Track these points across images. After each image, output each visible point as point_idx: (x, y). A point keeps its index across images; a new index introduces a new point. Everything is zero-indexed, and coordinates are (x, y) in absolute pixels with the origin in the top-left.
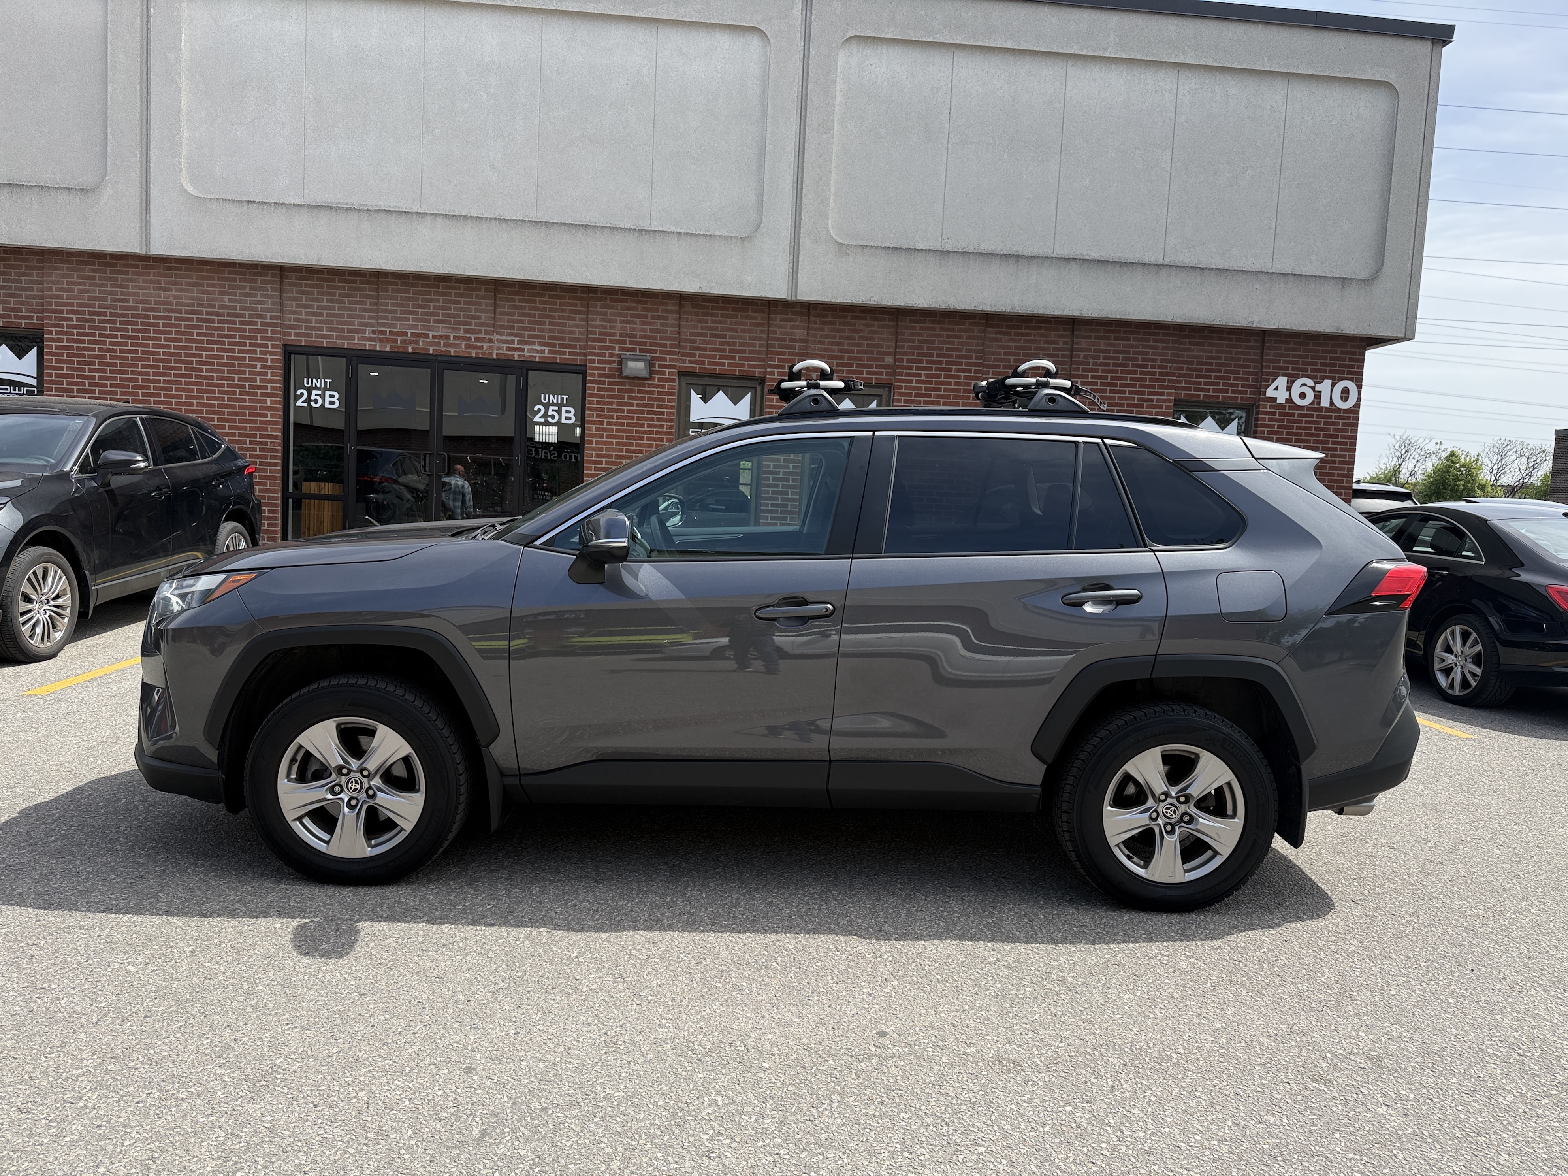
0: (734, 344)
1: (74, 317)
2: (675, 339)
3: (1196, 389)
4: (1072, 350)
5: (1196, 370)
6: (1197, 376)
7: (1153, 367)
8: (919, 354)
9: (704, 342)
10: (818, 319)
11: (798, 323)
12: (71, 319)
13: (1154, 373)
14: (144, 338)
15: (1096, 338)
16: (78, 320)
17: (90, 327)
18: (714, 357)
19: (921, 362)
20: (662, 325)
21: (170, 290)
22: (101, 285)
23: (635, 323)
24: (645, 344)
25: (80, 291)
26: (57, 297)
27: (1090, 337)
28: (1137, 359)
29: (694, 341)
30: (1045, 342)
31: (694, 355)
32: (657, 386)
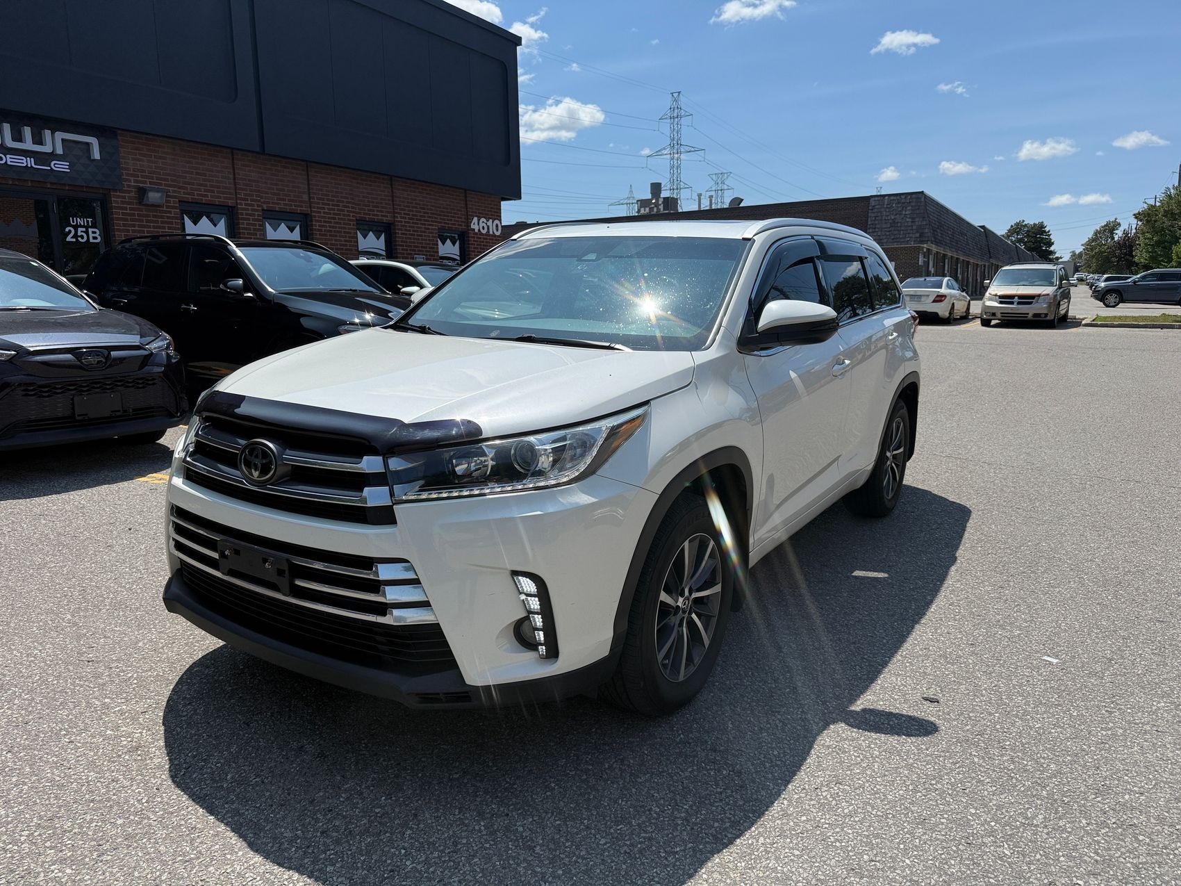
0: (212, 181)
2: (173, 175)
3: (444, 223)
4: (393, 197)
5: (442, 211)
6: (444, 215)
7: (427, 209)
8: (322, 195)
9: (192, 178)
13: (428, 213)
15: (402, 190)
18: (201, 190)
19: (323, 200)
20: (163, 163)
23: (143, 161)
24: (152, 178)
27: (399, 189)
28: (420, 204)
29: (186, 178)
30: (380, 191)
31: (186, 188)
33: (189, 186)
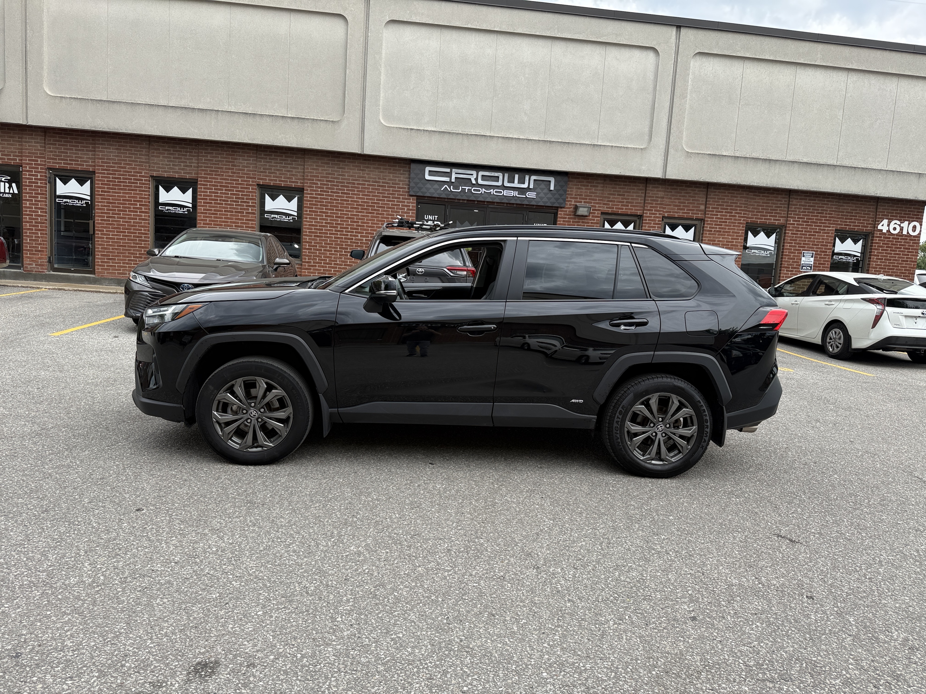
0: (628, 199)
1: (319, 183)
2: (601, 197)
3: (845, 225)
4: (789, 205)
5: (845, 215)
6: (846, 219)
7: (826, 214)
8: (717, 205)
10: (669, 187)
11: (660, 189)
12: (317, 184)
13: (826, 217)
14: (352, 194)
15: (800, 199)
16: (321, 184)
17: (326, 188)
18: (618, 205)
19: (718, 208)
20: (595, 190)
21: (365, 171)
22: (332, 168)
23: (582, 189)
24: (586, 199)
25: (322, 170)
26: (311, 172)
27: (797, 199)
28: (818, 210)
29: (609, 198)
30: (776, 201)
31: (609, 204)
32: (591, 220)
33: (611, 203)
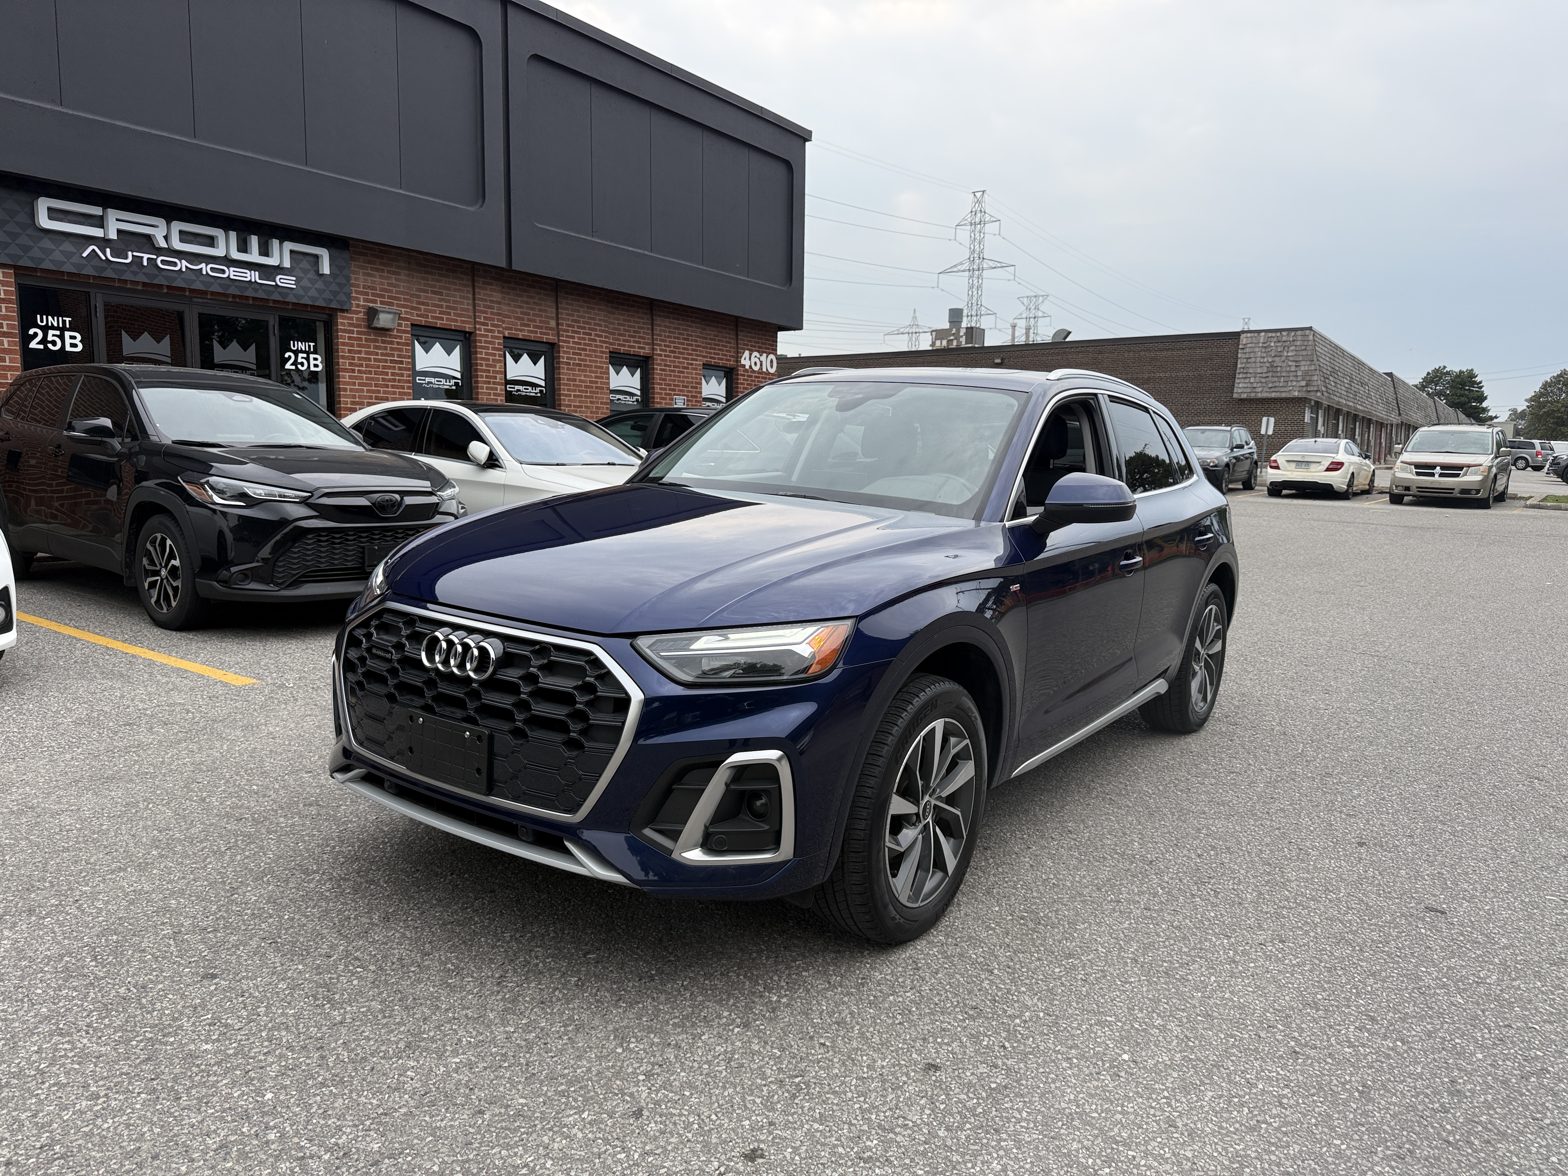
0: (449, 301)
2: (407, 294)
3: (710, 358)
4: (652, 325)
5: (709, 343)
6: (712, 348)
7: (691, 340)
8: (572, 321)
9: (427, 298)
10: (506, 285)
11: (496, 286)
13: (692, 345)
15: (664, 317)
18: (436, 312)
19: (573, 326)
20: (396, 280)
23: (375, 277)
24: (384, 296)
27: (660, 316)
28: (684, 334)
29: (422, 297)
30: (638, 317)
31: (420, 309)
32: (396, 337)
33: (422, 307)
